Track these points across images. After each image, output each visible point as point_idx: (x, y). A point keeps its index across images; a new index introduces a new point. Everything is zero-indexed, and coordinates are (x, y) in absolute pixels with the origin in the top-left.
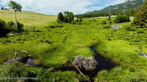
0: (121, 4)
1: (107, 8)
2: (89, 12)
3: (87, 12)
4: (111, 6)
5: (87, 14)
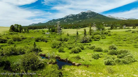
0: (62, 19)
1: (50, 21)
2: (34, 24)
3: (32, 24)
4: (54, 20)
5: (32, 26)
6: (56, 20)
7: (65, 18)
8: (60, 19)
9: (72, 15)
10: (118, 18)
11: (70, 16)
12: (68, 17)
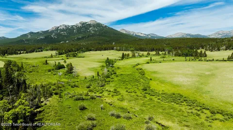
0: (47, 31)
4: (32, 33)
6: (35, 33)
7: (52, 32)
8: (43, 32)
9: (66, 26)
10: (134, 33)
11: (61, 28)
12: (57, 29)
